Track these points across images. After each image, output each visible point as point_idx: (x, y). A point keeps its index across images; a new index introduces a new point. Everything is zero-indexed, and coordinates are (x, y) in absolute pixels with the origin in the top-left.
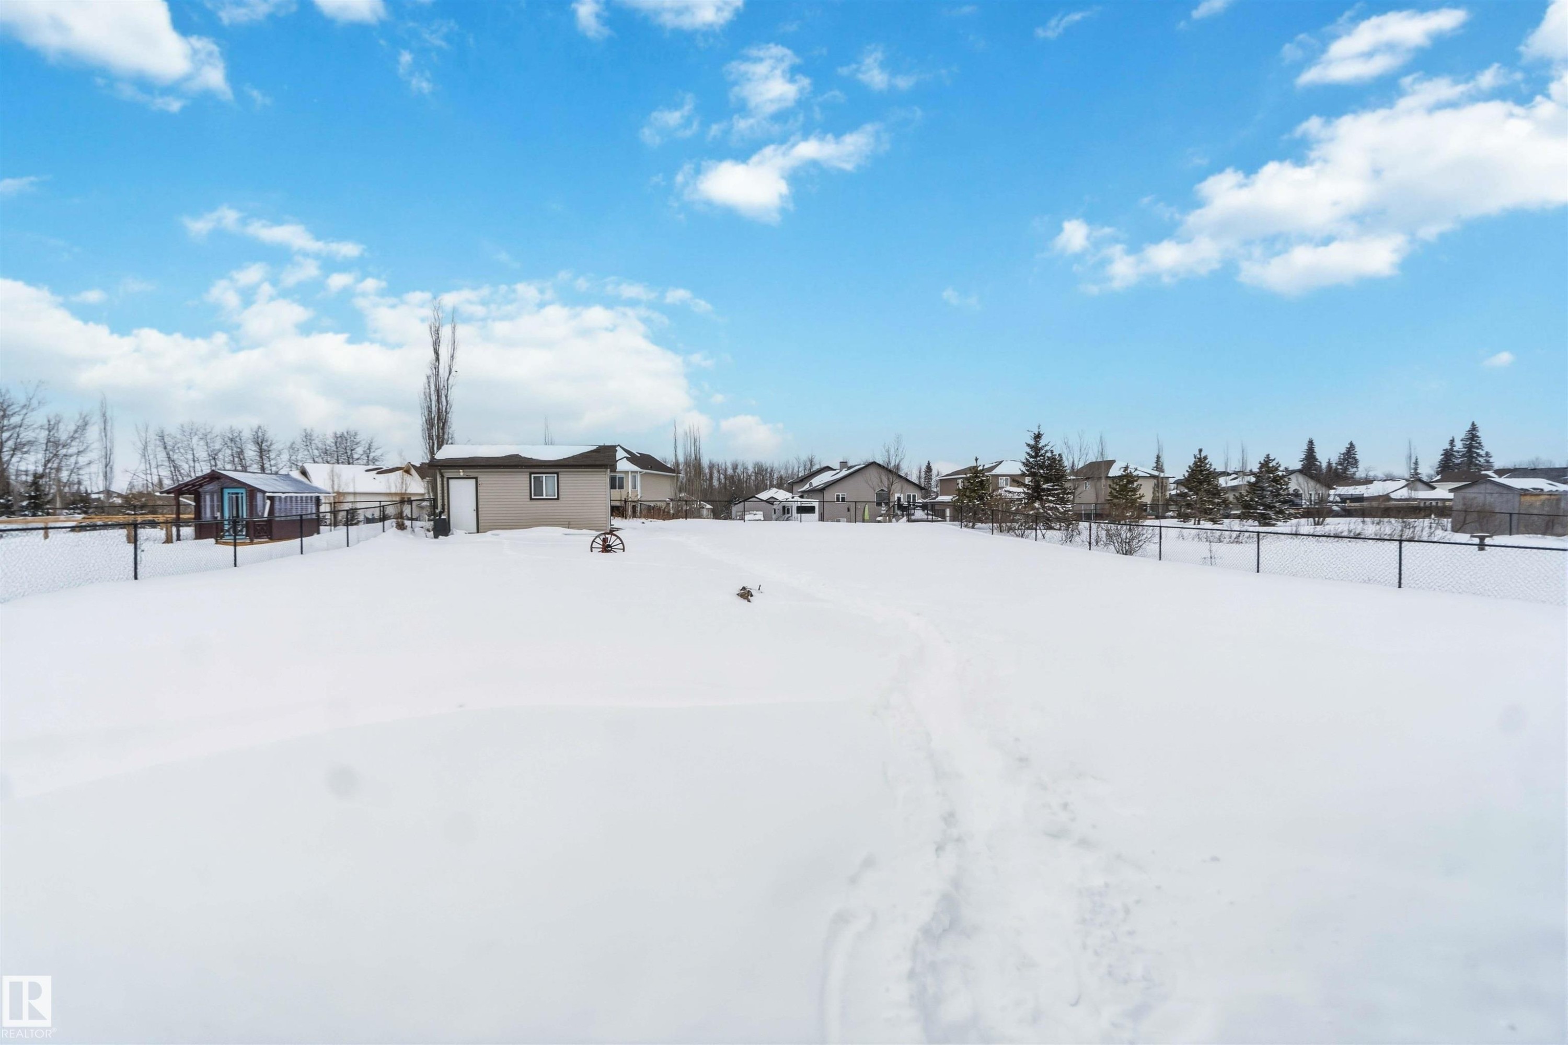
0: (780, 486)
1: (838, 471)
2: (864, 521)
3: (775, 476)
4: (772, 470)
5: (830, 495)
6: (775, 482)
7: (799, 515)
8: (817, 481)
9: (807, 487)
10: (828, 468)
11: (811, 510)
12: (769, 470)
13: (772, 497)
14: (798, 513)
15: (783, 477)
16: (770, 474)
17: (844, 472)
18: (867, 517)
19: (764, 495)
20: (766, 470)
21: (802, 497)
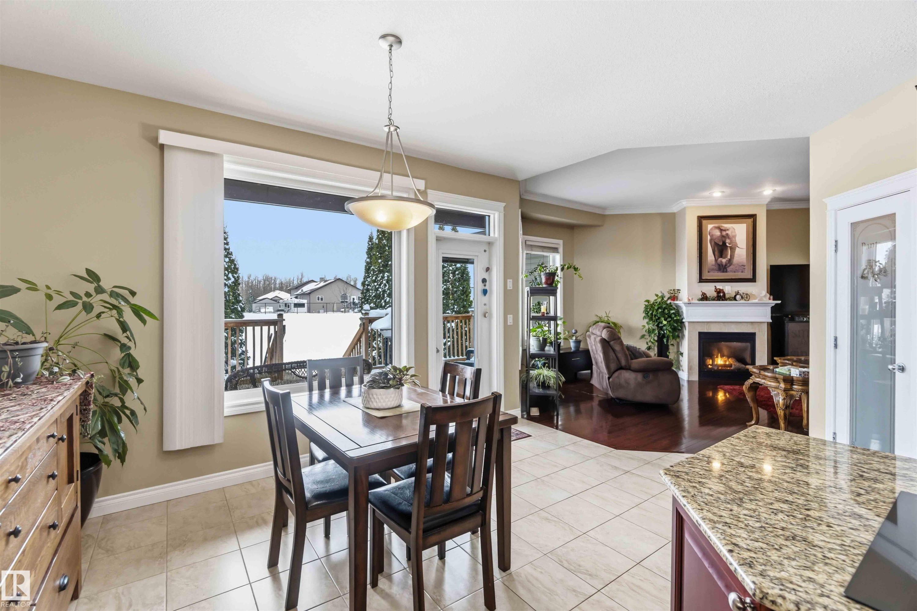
0: (281, 289)
1: (318, 283)
2: (333, 311)
3: (278, 282)
4: (275, 278)
5: (314, 297)
6: (277, 286)
7: (296, 309)
8: (306, 289)
9: (299, 292)
10: (313, 281)
11: (302, 305)
12: (273, 278)
13: (276, 296)
14: (294, 307)
15: (284, 283)
16: (275, 281)
17: (322, 284)
18: (335, 309)
19: (271, 295)
20: (272, 278)
21: (296, 298)
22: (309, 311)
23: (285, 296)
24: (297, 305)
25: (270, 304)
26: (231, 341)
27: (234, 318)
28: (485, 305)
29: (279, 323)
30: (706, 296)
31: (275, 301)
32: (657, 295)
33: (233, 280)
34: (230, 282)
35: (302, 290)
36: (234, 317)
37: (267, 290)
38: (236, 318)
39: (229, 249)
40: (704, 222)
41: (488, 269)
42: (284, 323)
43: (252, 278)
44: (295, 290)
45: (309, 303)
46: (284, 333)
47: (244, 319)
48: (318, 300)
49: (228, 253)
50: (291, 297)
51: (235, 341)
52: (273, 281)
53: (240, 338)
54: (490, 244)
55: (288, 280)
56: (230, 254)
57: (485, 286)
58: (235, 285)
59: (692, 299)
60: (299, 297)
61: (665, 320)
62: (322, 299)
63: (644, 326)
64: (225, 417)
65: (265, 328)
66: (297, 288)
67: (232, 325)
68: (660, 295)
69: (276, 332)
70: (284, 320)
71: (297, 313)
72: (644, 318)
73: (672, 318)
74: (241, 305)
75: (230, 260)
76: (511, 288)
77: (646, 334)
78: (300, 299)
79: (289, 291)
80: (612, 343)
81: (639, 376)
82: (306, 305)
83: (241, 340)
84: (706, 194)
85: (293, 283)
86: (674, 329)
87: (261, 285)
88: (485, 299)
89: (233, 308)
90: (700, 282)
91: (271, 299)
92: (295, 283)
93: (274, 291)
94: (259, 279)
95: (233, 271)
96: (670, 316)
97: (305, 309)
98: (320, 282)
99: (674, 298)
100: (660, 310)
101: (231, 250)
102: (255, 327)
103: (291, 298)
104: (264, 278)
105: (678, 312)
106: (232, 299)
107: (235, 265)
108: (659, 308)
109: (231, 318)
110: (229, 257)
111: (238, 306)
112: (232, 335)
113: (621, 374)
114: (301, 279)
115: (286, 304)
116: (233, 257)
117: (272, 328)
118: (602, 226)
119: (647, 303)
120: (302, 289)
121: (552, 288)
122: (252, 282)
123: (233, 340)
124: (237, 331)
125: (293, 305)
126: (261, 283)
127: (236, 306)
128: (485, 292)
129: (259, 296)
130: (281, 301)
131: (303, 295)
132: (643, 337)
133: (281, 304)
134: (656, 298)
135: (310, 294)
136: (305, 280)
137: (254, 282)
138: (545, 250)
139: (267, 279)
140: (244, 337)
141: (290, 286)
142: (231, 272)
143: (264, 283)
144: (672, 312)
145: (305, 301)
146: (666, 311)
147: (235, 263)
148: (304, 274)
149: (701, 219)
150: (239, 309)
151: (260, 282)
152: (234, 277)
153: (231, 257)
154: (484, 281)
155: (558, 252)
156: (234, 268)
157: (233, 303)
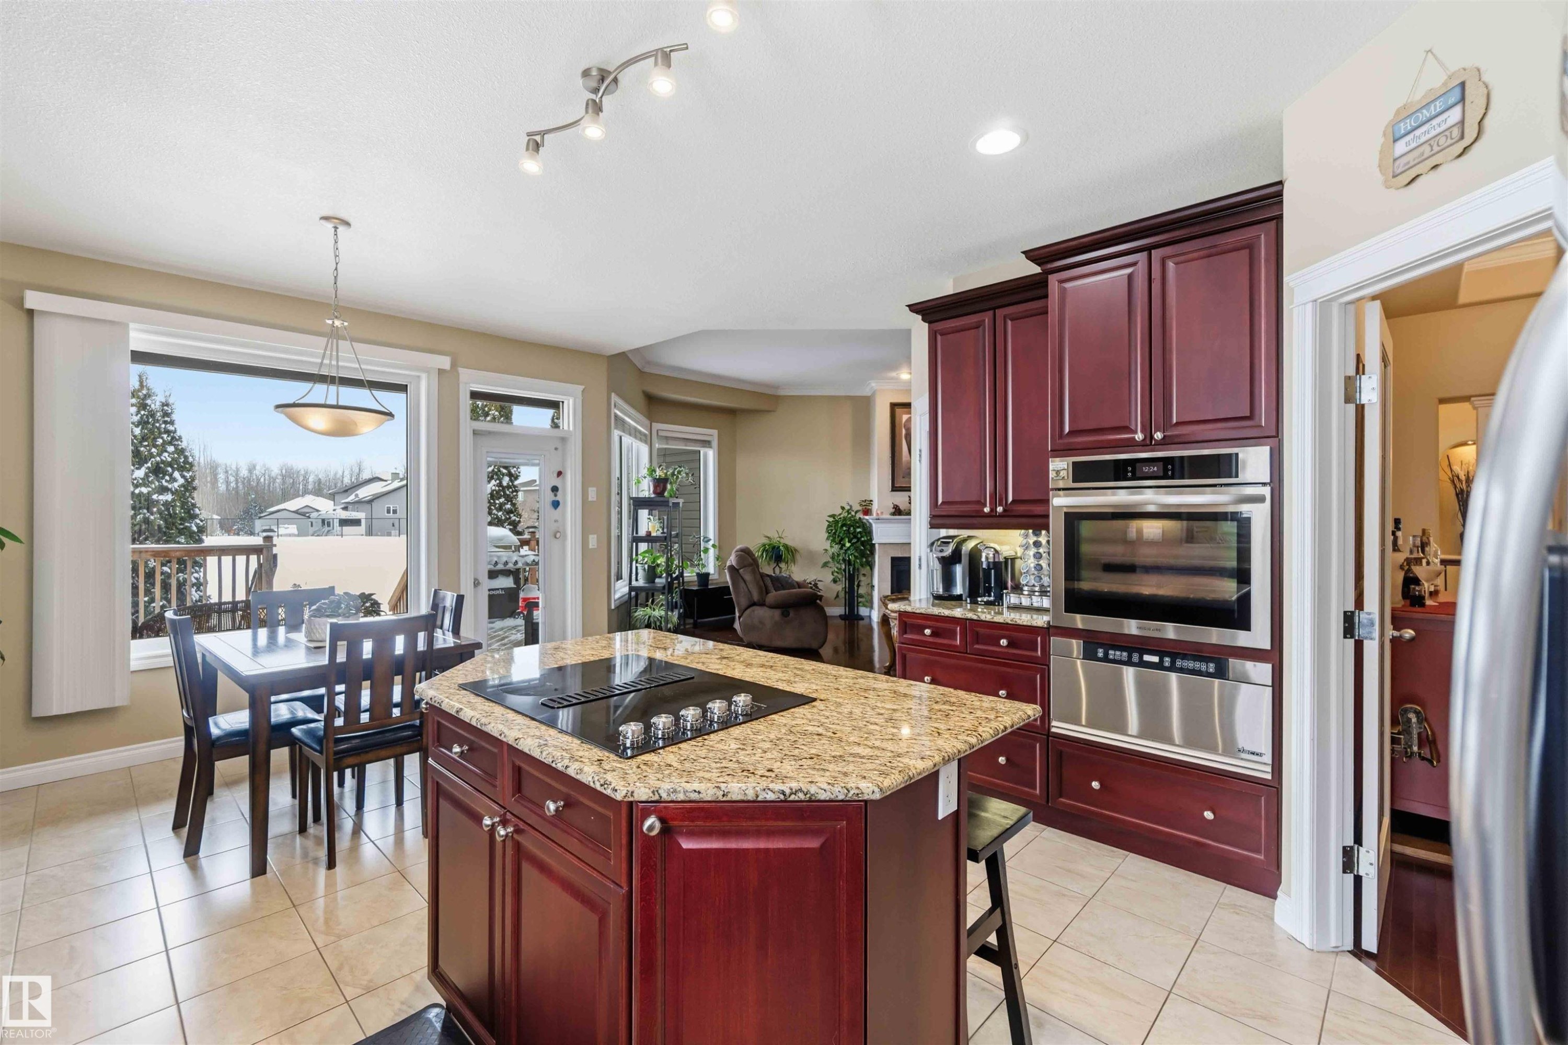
22: (370, 532)
23: (325, 506)
24: (344, 522)
25: (289, 521)
26: (178, 580)
27: (183, 544)
28: (556, 521)
29: (265, 551)
30: (899, 509)
31: (303, 514)
32: (843, 508)
33: (181, 481)
34: (176, 485)
35: (357, 496)
36: (183, 541)
37: (287, 495)
38: (187, 544)
39: (175, 432)
40: (898, 411)
41: (560, 474)
42: (275, 551)
43: (258, 471)
44: (346, 494)
45: (370, 519)
46: (275, 565)
47: (203, 545)
48: (388, 512)
49: (173, 438)
50: (335, 508)
51: (185, 580)
52: (301, 478)
53: (196, 575)
54: (563, 440)
55: (331, 476)
56: (177, 440)
57: (556, 495)
58: (186, 490)
59: (882, 513)
60: (350, 507)
61: (849, 542)
62: (395, 512)
63: (826, 550)
64: (132, 672)
65: (241, 560)
66: (346, 491)
67: (178, 554)
68: (847, 507)
69: (260, 565)
70: (275, 545)
71: (342, 536)
72: (828, 539)
73: (859, 539)
74: (198, 521)
75: (176, 449)
76: (595, 499)
77: (830, 560)
78: (353, 510)
79: (332, 497)
80: (741, 571)
81: (777, 613)
82: (363, 522)
83: (196, 579)
84: (894, 374)
85: (342, 482)
86: (863, 555)
87: (277, 485)
88: (556, 514)
89: (182, 527)
90: (893, 490)
91: (296, 512)
92: (347, 481)
93: (303, 496)
94: (273, 474)
95: (182, 467)
96: (855, 537)
97: (362, 528)
98: (393, 480)
99: (867, 512)
100: (844, 528)
101: (178, 433)
102: (222, 557)
103: (334, 510)
104: (284, 471)
105: (868, 531)
106: (180, 513)
107: (186, 457)
108: (842, 526)
109: (179, 543)
110: (175, 445)
111: (193, 525)
112: (179, 571)
113: (753, 611)
114: (359, 474)
115: (323, 521)
116: (183, 445)
117: (253, 558)
118: (774, 411)
119: (831, 519)
120: (358, 492)
121: (662, 499)
122: (258, 480)
123: (181, 579)
124: (189, 564)
125: (336, 523)
126: (278, 481)
127: (187, 524)
128: (556, 504)
129: (272, 506)
130: (314, 515)
131: (359, 504)
132: (825, 565)
133: (314, 521)
134: (841, 511)
135: (370, 502)
136: (366, 475)
137: (262, 480)
138: (689, 444)
139: (289, 474)
140: (202, 574)
141: (336, 487)
142: (178, 470)
143: (284, 482)
144: (859, 530)
145: (360, 515)
146: (852, 529)
147: (187, 454)
148: (364, 465)
149: (894, 406)
150: (195, 529)
151: (274, 480)
152: (183, 476)
153: (178, 445)
154: (555, 489)
155: (711, 447)
156: (184, 462)
157: (182, 519)
